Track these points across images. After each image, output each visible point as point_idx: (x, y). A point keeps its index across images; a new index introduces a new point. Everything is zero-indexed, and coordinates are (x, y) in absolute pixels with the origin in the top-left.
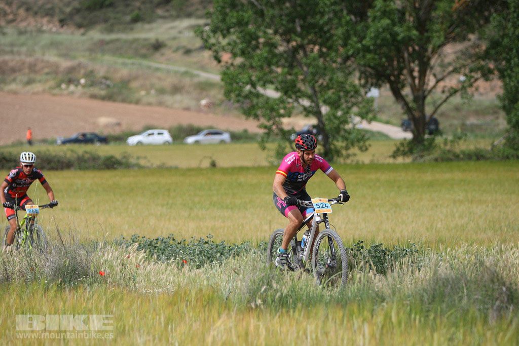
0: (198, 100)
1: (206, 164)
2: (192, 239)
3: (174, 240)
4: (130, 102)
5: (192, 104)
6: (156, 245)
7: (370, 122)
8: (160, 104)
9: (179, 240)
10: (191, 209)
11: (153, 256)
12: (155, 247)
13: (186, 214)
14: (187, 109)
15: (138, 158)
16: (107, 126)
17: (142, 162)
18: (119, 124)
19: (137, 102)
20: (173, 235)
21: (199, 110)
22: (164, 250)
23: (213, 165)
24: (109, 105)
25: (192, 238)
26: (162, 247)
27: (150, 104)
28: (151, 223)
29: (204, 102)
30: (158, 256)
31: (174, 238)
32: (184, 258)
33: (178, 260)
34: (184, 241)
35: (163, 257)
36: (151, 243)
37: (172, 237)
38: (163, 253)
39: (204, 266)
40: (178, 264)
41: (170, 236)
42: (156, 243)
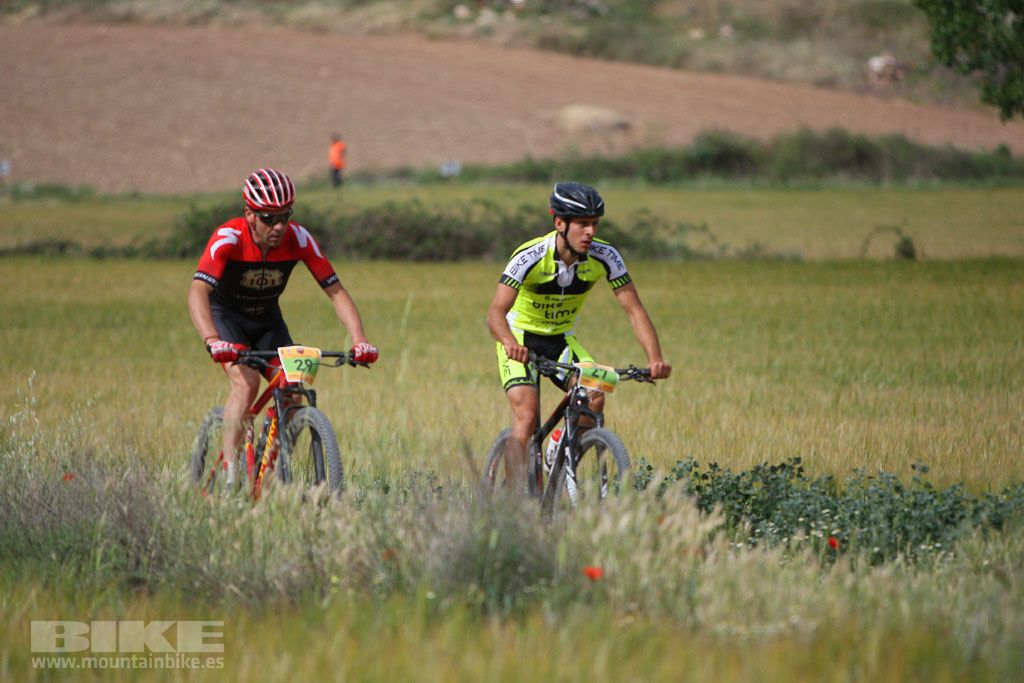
0: (863, 56)
1: (884, 248)
2: (854, 476)
3: (800, 475)
4: (659, 62)
5: (844, 68)
6: (747, 492)
8: (748, 68)
9: (813, 473)
10: (844, 382)
11: (740, 525)
12: (747, 496)
13: (826, 400)
14: (828, 83)
15: (682, 228)
16: (587, 131)
17: (693, 241)
18: (624, 127)
19: (680, 62)
20: (798, 460)
21: (863, 86)
22: (771, 505)
23: (907, 251)
24: (596, 70)
25: (855, 470)
26: (767, 497)
27: (716, 68)
28: (724, 425)
29: (877, 63)
30: (755, 524)
31: (801, 470)
32: (834, 533)
33: (815, 537)
34: (830, 478)
35: (770, 527)
36: (735, 486)
37: (797, 466)
38: (768, 516)
39: (895, 558)
40: (817, 548)
41: (789, 463)
42: (750, 485)
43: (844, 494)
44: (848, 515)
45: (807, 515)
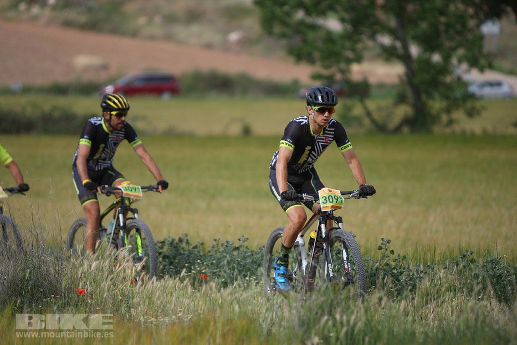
0: (226, 32)
1: (236, 129)
2: (214, 243)
3: (188, 243)
4: (124, 34)
5: (216, 38)
6: (161, 251)
7: (482, 70)
8: (168, 38)
9: (194, 241)
12: (160, 253)
14: (209, 46)
16: (87, 69)
18: (105, 67)
19: (134, 34)
20: (186, 235)
21: (226, 48)
22: (174, 258)
23: (247, 131)
24: (92, 38)
25: (215, 240)
26: (170, 254)
27: (152, 38)
29: (234, 37)
30: (164, 267)
31: (188, 240)
32: (203, 271)
33: (194, 273)
34: (202, 244)
35: (171, 269)
37: (187, 238)
38: (171, 264)
39: (233, 284)
41: (182, 237)
42: (162, 248)
43: (209, 252)
44: (210, 262)
45: (190, 263)
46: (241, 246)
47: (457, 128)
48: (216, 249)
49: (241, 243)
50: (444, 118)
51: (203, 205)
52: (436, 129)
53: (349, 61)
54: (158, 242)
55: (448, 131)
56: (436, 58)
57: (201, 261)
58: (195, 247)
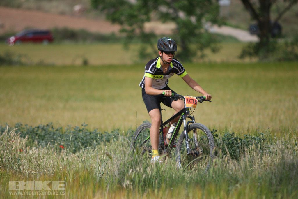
0: (72, 6)
1: (79, 62)
2: (68, 128)
3: (52, 128)
4: (13, 7)
7: (220, 26)
9: (56, 127)
11: (34, 142)
12: (36, 134)
14: (63, 13)
19: (19, 7)
20: (52, 123)
22: (44, 136)
23: (86, 63)
25: (68, 126)
26: (43, 134)
27: (30, 9)
29: (77, 8)
30: (39, 142)
31: (52, 126)
32: (62, 144)
33: (56, 145)
34: (61, 128)
35: (43, 143)
36: (33, 131)
38: (43, 140)
39: (80, 151)
40: (56, 149)
41: (49, 124)
42: (38, 131)
43: (65, 133)
44: (66, 139)
45: (54, 139)
46: (83, 129)
47: (206, 60)
48: (68, 131)
49: (83, 127)
50: (199, 53)
51: (61, 105)
52: (195, 60)
53: (143, 21)
54: (35, 127)
55: (201, 61)
56: (193, 19)
57: (60, 138)
58: (57, 130)
